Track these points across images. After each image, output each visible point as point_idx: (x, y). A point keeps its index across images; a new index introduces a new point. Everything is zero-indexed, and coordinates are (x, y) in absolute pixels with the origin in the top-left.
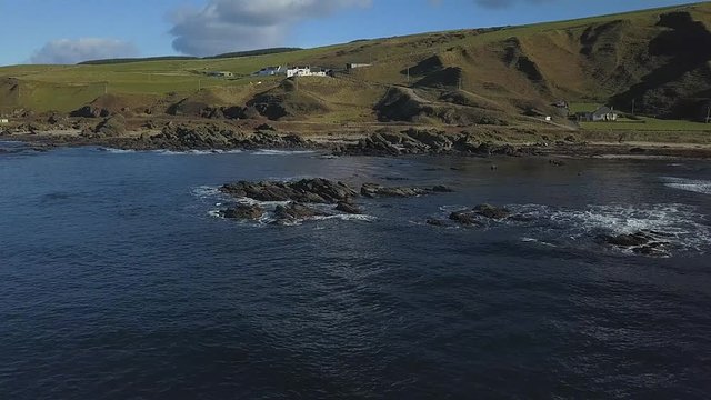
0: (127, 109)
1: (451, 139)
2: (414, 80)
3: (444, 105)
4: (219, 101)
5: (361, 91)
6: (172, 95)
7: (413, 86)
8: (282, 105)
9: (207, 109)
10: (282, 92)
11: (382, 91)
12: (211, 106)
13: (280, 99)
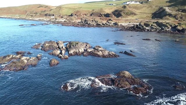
0: (81, 14)
1: (171, 26)
2: (170, 4)
3: (177, 13)
4: (104, 12)
5: (150, 8)
6: (93, 10)
7: (169, 6)
8: (121, 13)
9: (100, 14)
10: (122, 9)
11: (157, 8)
12: (101, 13)
13: (121, 11)
